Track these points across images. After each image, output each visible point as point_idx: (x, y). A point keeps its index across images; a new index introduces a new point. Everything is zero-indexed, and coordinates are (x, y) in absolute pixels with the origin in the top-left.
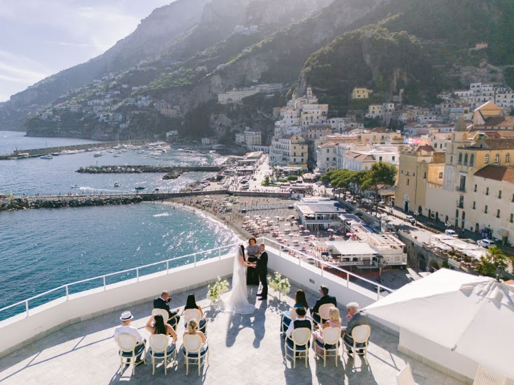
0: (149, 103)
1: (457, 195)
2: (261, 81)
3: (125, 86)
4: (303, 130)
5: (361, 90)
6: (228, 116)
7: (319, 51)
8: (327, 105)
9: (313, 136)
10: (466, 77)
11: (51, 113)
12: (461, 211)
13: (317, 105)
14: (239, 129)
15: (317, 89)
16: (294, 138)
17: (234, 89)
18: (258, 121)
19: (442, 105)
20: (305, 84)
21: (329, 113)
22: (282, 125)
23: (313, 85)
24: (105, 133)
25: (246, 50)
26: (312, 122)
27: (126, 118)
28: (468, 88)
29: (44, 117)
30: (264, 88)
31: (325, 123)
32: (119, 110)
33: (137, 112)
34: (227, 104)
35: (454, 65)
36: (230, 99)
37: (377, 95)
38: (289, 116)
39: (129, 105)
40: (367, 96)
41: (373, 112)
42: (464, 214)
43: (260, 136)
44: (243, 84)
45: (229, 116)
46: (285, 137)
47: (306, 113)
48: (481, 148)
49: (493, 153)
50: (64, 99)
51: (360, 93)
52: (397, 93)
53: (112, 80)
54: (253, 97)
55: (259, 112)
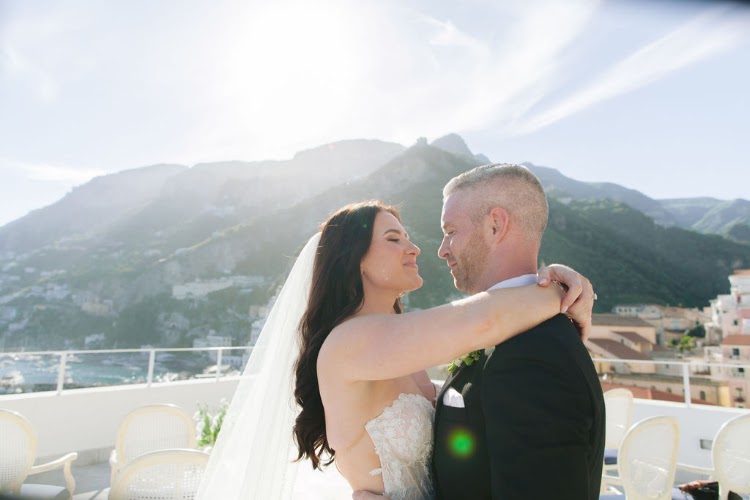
0: (65, 294)
2: (234, 273)
14: (200, 335)
17: (198, 280)
18: (228, 323)
27: (21, 315)
30: (240, 281)
32: (12, 304)
33: (42, 307)
34: (185, 300)
36: (190, 294)
43: (230, 344)
44: (211, 274)
45: (187, 315)
53: (10, 261)
54: (223, 291)
55: (229, 311)
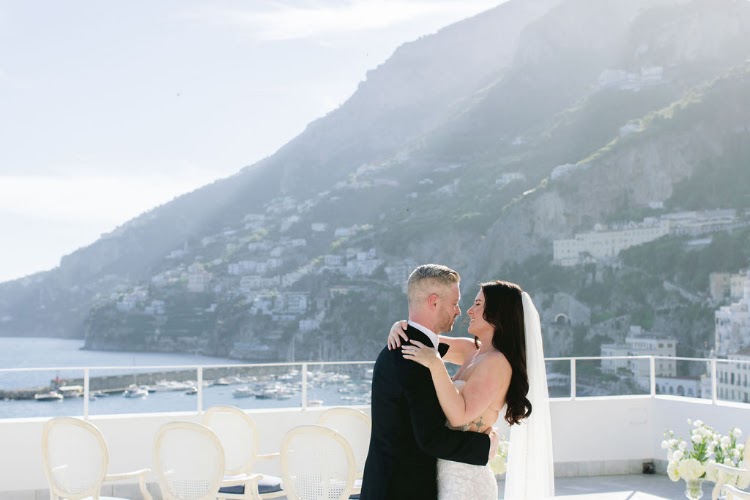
0: (375, 266)
2: (671, 206)
3: (319, 227)
6: (580, 298)
11: (144, 294)
14: (611, 333)
17: (598, 226)
18: (667, 312)
22: (738, 317)
24: (263, 341)
25: (630, 128)
27: (314, 305)
29: (127, 304)
30: (684, 223)
32: (299, 286)
33: (343, 291)
34: (578, 266)
36: (587, 254)
39: (326, 271)
43: (673, 352)
44: (623, 212)
45: (585, 296)
50: (177, 262)
53: (288, 214)
54: (650, 246)
55: (667, 286)
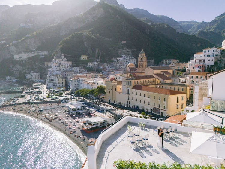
1: (127, 96)
2: (37, 50)
4: (62, 72)
5: (84, 56)
6: (20, 66)
7: (65, 39)
8: (71, 62)
9: (66, 75)
10: (120, 53)
12: (128, 101)
13: (67, 62)
14: (27, 72)
15: (66, 55)
16: (59, 76)
17: (23, 53)
18: (37, 68)
19: (114, 63)
20: (60, 53)
21: (72, 65)
22: (52, 70)
23: (64, 53)
25: (28, 35)
26: (65, 69)
28: (121, 57)
30: (39, 53)
31: (71, 70)
34: (19, 60)
35: (116, 48)
36: (21, 58)
37: (90, 58)
38: (55, 66)
40: (87, 59)
41: (90, 65)
42: (130, 102)
43: (39, 75)
44: (27, 51)
45: (21, 65)
46: (54, 75)
47: (62, 65)
48: (133, 79)
49: (136, 81)
51: (84, 57)
52: (98, 58)
54: (33, 57)
55: (37, 64)
